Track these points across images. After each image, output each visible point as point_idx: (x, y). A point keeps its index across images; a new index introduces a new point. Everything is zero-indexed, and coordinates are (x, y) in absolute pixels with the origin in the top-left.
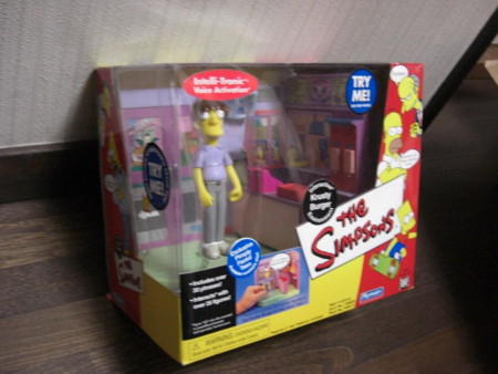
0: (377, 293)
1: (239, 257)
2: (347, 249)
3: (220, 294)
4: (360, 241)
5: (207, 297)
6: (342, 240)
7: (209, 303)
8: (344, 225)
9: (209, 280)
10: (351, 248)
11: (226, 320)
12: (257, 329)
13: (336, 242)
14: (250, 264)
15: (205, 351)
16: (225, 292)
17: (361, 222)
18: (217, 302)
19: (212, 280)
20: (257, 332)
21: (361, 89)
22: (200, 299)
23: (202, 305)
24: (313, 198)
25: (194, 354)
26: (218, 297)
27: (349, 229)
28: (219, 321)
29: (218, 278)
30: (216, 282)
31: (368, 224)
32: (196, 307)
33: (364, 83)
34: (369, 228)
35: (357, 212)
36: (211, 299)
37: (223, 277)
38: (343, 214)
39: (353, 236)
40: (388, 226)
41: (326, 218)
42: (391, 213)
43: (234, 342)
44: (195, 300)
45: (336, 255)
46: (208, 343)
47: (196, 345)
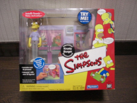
0: (95, 87)
1: (38, 62)
2: (80, 68)
3: (31, 72)
4: (86, 66)
5: (27, 72)
6: (77, 64)
7: (27, 74)
8: (78, 59)
9: (27, 67)
10: (81, 68)
11: (33, 81)
12: (44, 87)
13: (75, 65)
14: (41, 65)
15: (26, 89)
16: (33, 72)
17: (86, 60)
18: (30, 75)
19: (28, 68)
20: (44, 88)
21: (84, 16)
22: (25, 72)
23: (25, 74)
24: (64, 49)
25: (23, 89)
26: (30, 73)
27: (81, 61)
28: (31, 81)
29: (30, 68)
30: (29, 69)
31: (89, 61)
32: (23, 74)
33: (86, 14)
34: (89, 62)
35: (84, 56)
36: (28, 73)
37: (32, 68)
38: (77, 56)
39: (82, 64)
40: (99, 63)
41: (70, 56)
42: (100, 59)
43: (36, 89)
44: (23, 72)
45: (75, 69)
46: (27, 86)
47: (23, 86)
